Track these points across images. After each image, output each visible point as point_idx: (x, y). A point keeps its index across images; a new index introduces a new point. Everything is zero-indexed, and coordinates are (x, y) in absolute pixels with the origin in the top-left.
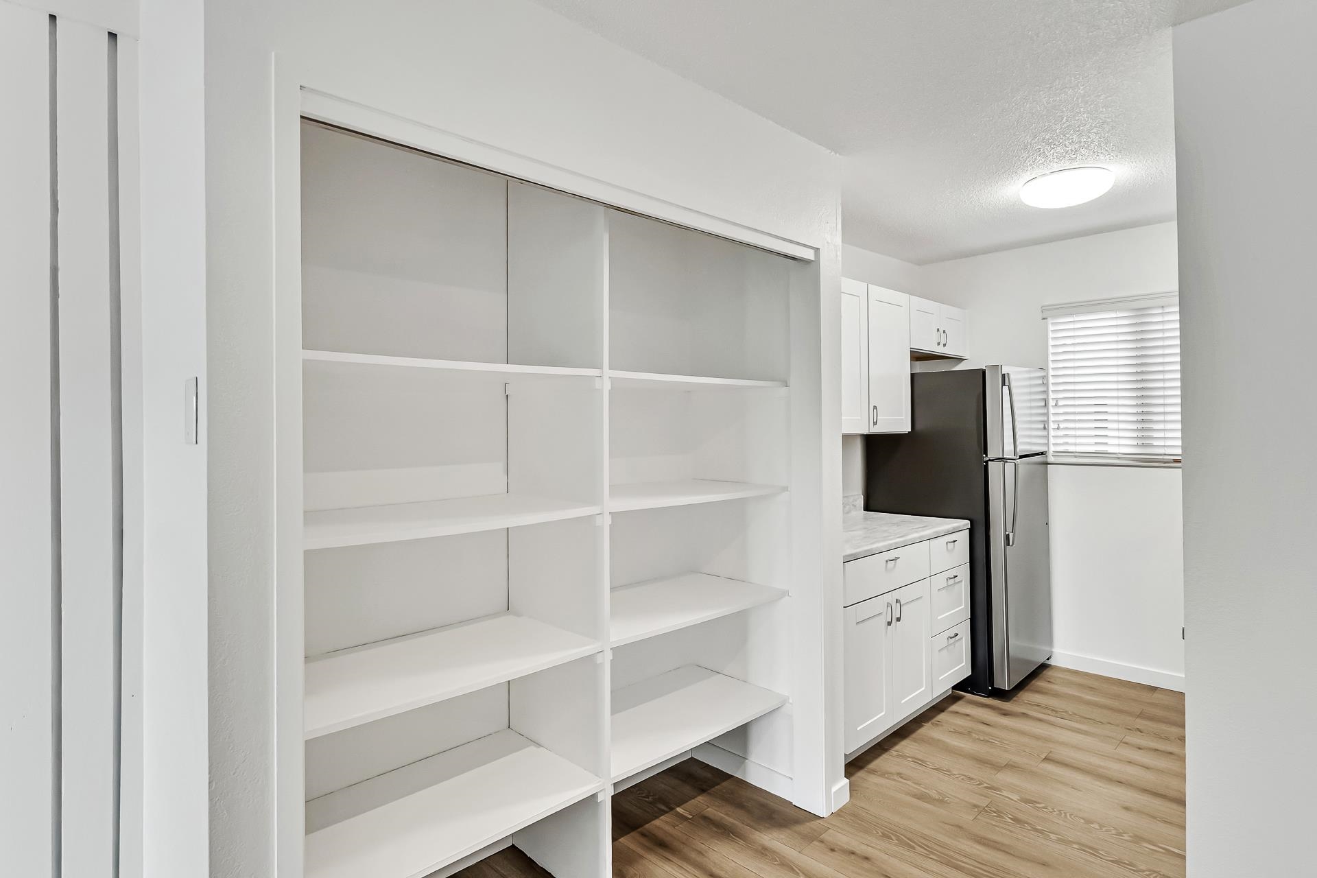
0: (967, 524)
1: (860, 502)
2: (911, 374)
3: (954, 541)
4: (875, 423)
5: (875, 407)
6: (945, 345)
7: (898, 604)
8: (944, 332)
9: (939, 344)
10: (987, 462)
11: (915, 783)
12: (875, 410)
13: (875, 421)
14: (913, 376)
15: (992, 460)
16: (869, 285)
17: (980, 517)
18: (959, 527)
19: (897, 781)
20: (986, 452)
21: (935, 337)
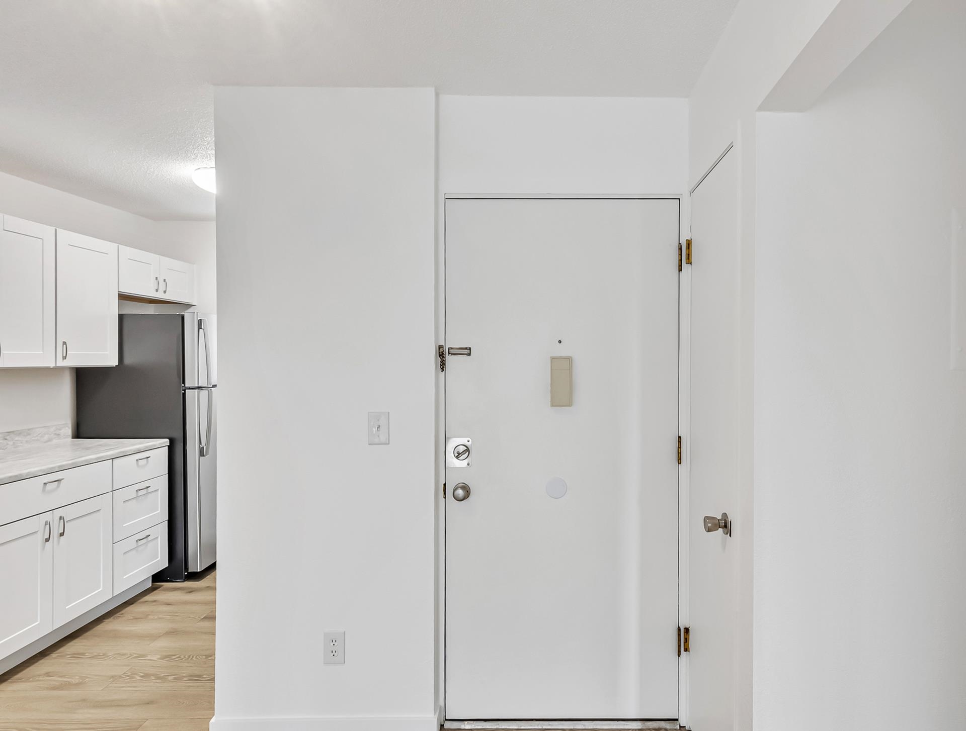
0: (167, 442)
1: (68, 430)
2: (119, 315)
3: (148, 458)
4: (64, 358)
5: (64, 343)
6: (165, 292)
7: (62, 521)
8: (165, 280)
9: (157, 290)
10: (185, 390)
11: (61, 677)
12: (65, 346)
13: (65, 355)
14: (121, 317)
15: (190, 389)
16: (58, 230)
17: (178, 435)
18: (155, 445)
19: (44, 680)
20: (184, 383)
21: (153, 285)
